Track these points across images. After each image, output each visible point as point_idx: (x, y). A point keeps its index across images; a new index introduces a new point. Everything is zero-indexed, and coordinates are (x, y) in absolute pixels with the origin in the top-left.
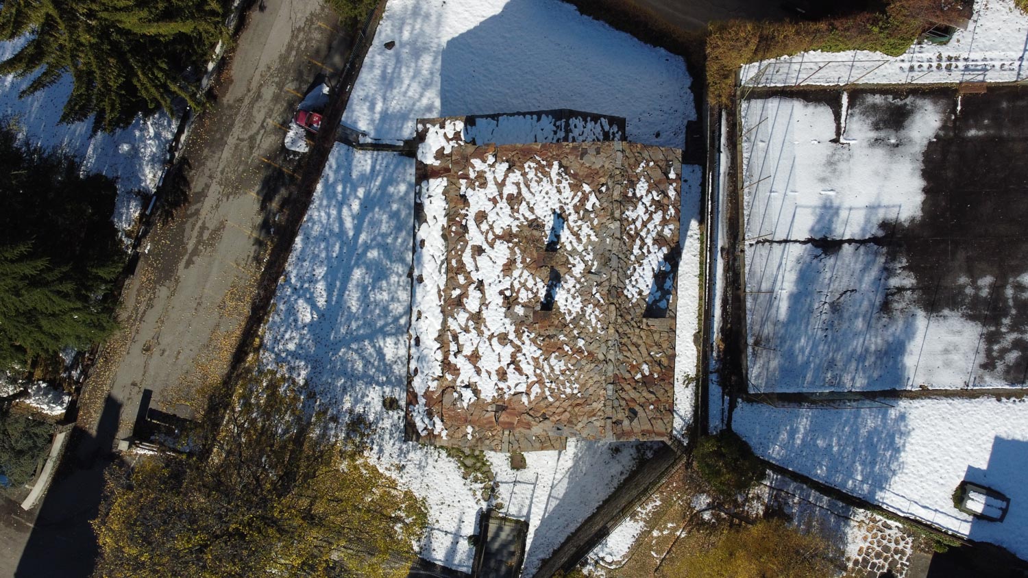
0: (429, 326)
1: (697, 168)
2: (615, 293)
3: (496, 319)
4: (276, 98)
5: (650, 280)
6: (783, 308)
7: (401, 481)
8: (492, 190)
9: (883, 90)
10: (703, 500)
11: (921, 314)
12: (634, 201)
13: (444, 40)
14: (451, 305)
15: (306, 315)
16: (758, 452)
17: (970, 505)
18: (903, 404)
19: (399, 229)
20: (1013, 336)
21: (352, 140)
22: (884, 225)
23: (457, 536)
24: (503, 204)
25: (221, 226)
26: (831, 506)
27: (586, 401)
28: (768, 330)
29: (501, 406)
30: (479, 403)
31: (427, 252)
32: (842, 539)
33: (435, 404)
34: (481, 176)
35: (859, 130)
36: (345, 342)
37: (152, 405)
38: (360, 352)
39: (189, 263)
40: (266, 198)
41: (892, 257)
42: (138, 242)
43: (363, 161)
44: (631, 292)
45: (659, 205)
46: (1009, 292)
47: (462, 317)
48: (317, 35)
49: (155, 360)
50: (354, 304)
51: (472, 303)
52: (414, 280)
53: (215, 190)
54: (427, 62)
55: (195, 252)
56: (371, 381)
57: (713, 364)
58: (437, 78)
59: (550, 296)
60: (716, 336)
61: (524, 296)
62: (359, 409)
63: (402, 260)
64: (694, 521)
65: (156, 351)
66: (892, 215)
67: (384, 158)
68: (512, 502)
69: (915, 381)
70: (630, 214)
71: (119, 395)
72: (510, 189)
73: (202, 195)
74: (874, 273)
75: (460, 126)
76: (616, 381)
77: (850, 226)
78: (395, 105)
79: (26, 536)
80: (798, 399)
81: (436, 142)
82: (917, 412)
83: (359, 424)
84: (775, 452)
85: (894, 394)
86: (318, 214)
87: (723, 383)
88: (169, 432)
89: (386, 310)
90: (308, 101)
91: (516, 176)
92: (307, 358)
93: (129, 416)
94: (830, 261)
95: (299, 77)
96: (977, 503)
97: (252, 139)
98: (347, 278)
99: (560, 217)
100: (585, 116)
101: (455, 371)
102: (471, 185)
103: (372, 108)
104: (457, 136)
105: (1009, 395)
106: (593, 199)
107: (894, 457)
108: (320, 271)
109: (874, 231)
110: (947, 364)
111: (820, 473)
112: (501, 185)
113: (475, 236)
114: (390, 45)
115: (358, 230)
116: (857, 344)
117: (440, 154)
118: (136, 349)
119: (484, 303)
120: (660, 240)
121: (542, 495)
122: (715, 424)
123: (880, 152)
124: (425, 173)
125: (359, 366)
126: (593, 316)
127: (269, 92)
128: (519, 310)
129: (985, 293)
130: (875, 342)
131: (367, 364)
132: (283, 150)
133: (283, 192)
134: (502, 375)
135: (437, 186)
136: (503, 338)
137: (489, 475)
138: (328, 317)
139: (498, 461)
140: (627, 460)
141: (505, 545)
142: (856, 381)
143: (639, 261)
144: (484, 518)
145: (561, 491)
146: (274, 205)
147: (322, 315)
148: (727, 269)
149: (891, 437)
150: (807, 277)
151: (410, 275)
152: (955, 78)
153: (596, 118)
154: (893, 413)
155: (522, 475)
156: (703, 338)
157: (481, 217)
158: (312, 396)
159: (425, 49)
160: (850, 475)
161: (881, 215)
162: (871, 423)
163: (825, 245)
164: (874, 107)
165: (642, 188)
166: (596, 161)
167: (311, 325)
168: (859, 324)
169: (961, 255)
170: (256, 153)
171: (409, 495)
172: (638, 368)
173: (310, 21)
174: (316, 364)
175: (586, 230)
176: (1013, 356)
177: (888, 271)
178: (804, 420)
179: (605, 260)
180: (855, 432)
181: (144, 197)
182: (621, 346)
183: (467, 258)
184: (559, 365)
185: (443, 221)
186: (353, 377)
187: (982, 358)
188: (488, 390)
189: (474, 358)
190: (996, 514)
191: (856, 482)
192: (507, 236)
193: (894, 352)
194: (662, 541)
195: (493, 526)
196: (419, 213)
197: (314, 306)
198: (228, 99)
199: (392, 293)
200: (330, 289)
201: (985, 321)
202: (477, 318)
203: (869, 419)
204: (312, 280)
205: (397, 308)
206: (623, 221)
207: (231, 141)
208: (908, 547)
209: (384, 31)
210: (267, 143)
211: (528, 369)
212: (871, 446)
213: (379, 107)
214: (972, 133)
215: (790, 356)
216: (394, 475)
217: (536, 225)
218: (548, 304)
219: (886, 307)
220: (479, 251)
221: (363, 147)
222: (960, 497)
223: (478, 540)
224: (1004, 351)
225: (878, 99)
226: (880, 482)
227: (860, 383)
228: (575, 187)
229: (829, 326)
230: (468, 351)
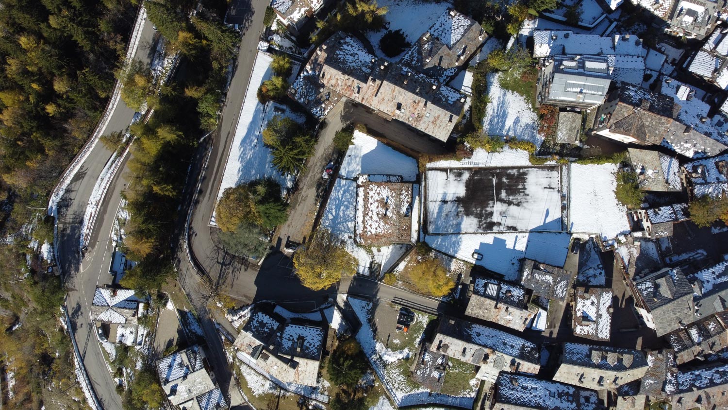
0: (360, 219)
1: (418, 185)
2: (398, 212)
3: (375, 218)
4: (320, 165)
5: (405, 210)
6: (435, 215)
7: (353, 255)
8: (374, 191)
9: (457, 169)
10: (420, 257)
11: (465, 216)
12: (402, 194)
13: (362, 155)
14: (365, 215)
15: (330, 217)
16: (430, 246)
17: (474, 256)
18: (461, 235)
19: (352, 197)
20: (485, 221)
21: (341, 177)
22: (457, 197)
23: (365, 267)
24: (376, 194)
25: (307, 196)
26: (448, 258)
27: (393, 233)
28: (432, 220)
29: (376, 235)
30: (372, 235)
31: (359, 204)
32: (450, 266)
33: (361, 236)
34: (372, 188)
35: (452, 177)
36: (339, 223)
37: (290, 239)
38: (343, 226)
39: (299, 205)
40: (318, 189)
41: (459, 204)
42: (287, 200)
43: (343, 182)
44: (401, 212)
45: (407, 195)
46: (484, 212)
47: (368, 217)
48: (330, 150)
49: (291, 228)
50: (341, 214)
51: (370, 214)
52: (356, 209)
53: (305, 187)
54: (358, 159)
55: (301, 202)
56: (345, 232)
57: (421, 227)
58: (361, 164)
59: (386, 213)
60: (422, 221)
61: (381, 213)
62: (343, 238)
63: (352, 204)
64: (418, 262)
65: (291, 226)
66: (459, 196)
67: (348, 181)
68: (378, 259)
69: (463, 231)
70: (401, 197)
71: (282, 237)
72: (378, 191)
73: (302, 189)
74: (454, 208)
75: (367, 176)
76: (399, 229)
77: (449, 198)
78: (351, 169)
79: (257, 273)
80: (439, 234)
81: (362, 179)
82: (463, 237)
83: (343, 242)
84: (434, 246)
85: (459, 233)
86: (333, 194)
87: (423, 231)
88: (294, 246)
89: (349, 216)
90: (328, 166)
91: (379, 189)
92: (331, 227)
93: (284, 242)
94: (445, 205)
95: (326, 160)
96: (476, 256)
97: (314, 175)
98: (340, 209)
99: (388, 197)
100: (393, 175)
101: (367, 228)
102: (370, 190)
103: (345, 170)
104: (366, 179)
105: (484, 234)
106: (394, 194)
107: (459, 247)
108: (334, 207)
109: (455, 199)
110: (471, 227)
111: (443, 250)
112: (376, 191)
113: (371, 201)
114: (350, 156)
115: (342, 198)
116: (451, 223)
117: (362, 182)
118: (286, 226)
119: (372, 214)
120: (407, 202)
121: (384, 258)
122: (421, 240)
123: (456, 182)
124: (358, 186)
125: (343, 228)
126: (394, 217)
127: (319, 164)
128: (380, 216)
129: (478, 212)
130: (455, 222)
131: (344, 228)
132: (322, 178)
133: (322, 188)
134: (376, 229)
135: (361, 189)
136: (376, 221)
137: (372, 253)
138: (336, 217)
139: (374, 250)
140: (404, 250)
141: (376, 269)
142: (451, 231)
143: (403, 206)
144: (371, 263)
145: (389, 257)
146: (320, 191)
147: (334, 217)
148: (424, 207)
149: (458, 242)
150: (440, 208)
151: (355, 208)
152: (472, 166)
153: (395, 176)
154: (459, 237)
155: (380, 253)
156: (419, 222)
157: (372, 197)
158: (332, 236)
159: (358, 156)
160: (450, 251)
161: (456, 195)
162: (454, 240)
163: (444, 202)
164: (455, 172)
165: (404, 192)
166: (395, 187)
167: (332, 219)
168: (452, 218)
169: (474, 204)
170: (315, 178)
171: (354, 258)
172: (403, 227)
173: (329, 147)
174: (333, 229)
175: (393, 200)
176: (485, 225)
177: (458, 207)
178: (440, 239)
179: (396, 206)
180: (451, 241)
181: (288, 190)
182: (400, 223)
183: (369, 205)
184: (388, 226)
185: (363, 197)
186: (341, 231)
187: (478, 226)
188: (374, 232)
189: (371, 225)
190: (480, 258)
191: (451, 252)
192: (377, 201)
193: (459, 225)
194: (411, 266)
195: (373, 265)
196: (357, 195)
197: (332, 215)
198: (308, 166)
199: (351, 212)
200: (336, 211)
201: (479, 218)
202: (371, 217)
203: (454, 238)
204: (332, 209)
205: (351, 216)
206: (400, 198)
207: (309, 175)
208: (465, 267)
209: (348, 153)
210: (318, 176)
211: (381, 227)
212: (454, 244)
213: (347, 170)
214: (476, 178)
215: (437, 225)
216: (351, 253)
217: (383, 199)
218: (386, 214)
219: (457, 215)
220: (372, 204)
221: (343, 179)
222: (473, 255)
223: (370, 268)
224: (483, 224)
225: (456, 171)
226: (456, 252)
227: (452, 231)
228: (391, 191)
229: (445, 219)
230: (369, 224)
